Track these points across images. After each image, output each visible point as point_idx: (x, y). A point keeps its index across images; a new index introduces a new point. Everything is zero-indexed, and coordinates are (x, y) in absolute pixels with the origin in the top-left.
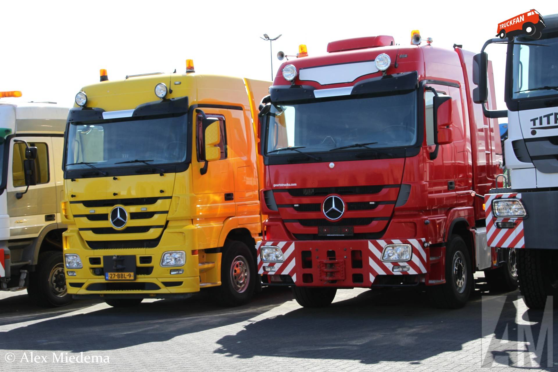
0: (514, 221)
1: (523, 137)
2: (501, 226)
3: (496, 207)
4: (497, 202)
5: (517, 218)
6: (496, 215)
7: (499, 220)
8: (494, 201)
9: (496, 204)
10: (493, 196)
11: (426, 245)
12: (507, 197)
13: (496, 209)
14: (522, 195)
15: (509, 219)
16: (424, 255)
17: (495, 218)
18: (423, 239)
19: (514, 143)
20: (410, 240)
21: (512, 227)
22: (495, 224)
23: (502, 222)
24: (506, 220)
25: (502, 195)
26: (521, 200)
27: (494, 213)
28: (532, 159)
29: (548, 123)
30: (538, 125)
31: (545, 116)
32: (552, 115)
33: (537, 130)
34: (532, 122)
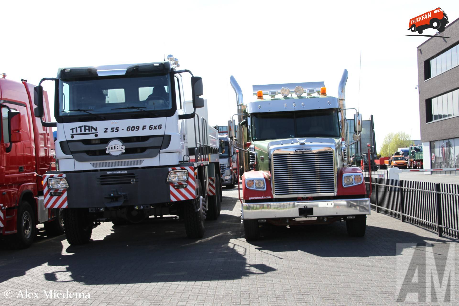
0: (61, 191)
1: (66, 139)
2: (53, 195)
3: (50, 183)
4: (51, 180)
5: (63, 190)
6: (50, 188)
7: (52, 191)
8: (49, 179)
9: (50, 181)
10: (48, 175)
11: (4, 208)
12: (57, 176)
13: (50, 184)
14: (66, 175)
15: (58, 190)
16: (2, 215)
17: (49, 189)
18: (2, 205)
19: (61, 143)
21: (60, 195)
22: (50, 193)
23: (54, 192)
24: (56, 190)
25: (54, 175)
26: (65, 178)
27: (48, 187)
28: (72, 153)
29: (81, 131)
30: (75, 132)
31: (79, 127)
32: (83, 126)
33: (74, 135)
34: (71, 130)
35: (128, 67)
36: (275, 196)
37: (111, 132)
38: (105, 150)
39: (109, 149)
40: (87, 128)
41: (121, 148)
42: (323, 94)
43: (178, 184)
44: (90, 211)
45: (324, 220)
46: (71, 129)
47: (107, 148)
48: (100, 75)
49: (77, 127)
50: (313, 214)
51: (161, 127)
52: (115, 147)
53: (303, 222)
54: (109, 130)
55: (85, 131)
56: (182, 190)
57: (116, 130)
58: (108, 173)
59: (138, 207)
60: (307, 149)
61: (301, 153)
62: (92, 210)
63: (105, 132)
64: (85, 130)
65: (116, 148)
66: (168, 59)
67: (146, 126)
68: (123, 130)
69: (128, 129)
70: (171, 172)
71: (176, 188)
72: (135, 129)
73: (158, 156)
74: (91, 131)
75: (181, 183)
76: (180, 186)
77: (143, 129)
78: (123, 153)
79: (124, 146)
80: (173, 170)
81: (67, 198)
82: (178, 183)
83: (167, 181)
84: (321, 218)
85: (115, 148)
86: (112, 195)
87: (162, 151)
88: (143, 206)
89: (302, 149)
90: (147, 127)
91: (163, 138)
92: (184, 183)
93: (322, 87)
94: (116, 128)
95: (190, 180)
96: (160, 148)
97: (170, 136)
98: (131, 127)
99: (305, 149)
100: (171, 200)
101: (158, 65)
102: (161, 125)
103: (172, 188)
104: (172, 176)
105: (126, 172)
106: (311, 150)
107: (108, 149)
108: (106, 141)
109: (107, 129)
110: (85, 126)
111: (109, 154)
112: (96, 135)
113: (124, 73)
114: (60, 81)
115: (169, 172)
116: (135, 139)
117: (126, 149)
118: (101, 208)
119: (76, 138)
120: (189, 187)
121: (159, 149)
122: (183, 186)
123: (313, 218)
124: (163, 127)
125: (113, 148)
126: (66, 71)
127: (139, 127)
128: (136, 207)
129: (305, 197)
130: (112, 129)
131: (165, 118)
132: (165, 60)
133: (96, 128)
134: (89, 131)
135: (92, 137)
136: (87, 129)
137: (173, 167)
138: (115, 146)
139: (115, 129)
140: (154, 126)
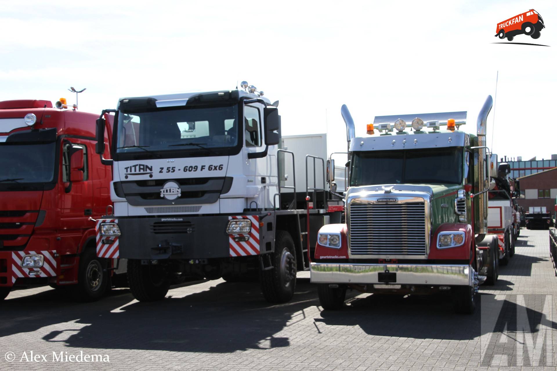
0: (113, 239)
1: (120, 179)
2: (105, 242)
3: (102, 229)
4: (104, 225)
5: (114, 237)
6: (102, 234)
7: (104, 238)
8: (102, 224)
9: (103, 227)
10: (101, 220)
11: (56, 255)
12: (109, 222)
13: (102, 230)
14: (119, 221)
15: (109, 237)
16: (54, 263)
17: (101, 236)
18: (54, 251)
19: (115, 184)
20: (43, 252)
21: (112, 243)
22: (101, 241)
23: (106, 240)
24: (108, 238)
25: (106, 220)
26: (118, 224)
27: (101, 233)
28: (126, 195)
29: (135, 171)
30: (129, 172)
31: (133, 166)
32: (137, 165)
33: (129, 176)
34: (126, 170)
35: (190, 96)
36: (351, 257)
37: (167, 172)
38: (159, 194)
39: (164, 192)
40: (142, 167)
41: (176, 191)
42: (449, 128)
43: (238, 236)
44: (142, 263)
45: (412, 289)
46: (125, 168)
47: (162, 190)
48: (158, 106)
49: (132, 165)
50: (396, 281)
51: (222, 168)
52: (170, 190)
53: (395, 291)
54: (165, 170)
55: (140, 171)
56: (243, 244)
57: (172, 171)
58: (163, 220)
59: (193, 261)
60: (392, 199)
61: (385, 203)
62: (144, 262)
63: (161, 172)
64: (140, 169)
65: (172, 191)
66: (242, 86)
67: (204, 166)
68: (179, 170)
69: (185, 170)
70: (231, 222)
71: (236, 240)
72: (193, 169)
73: (218, 201)
74: (146, 171)
75: (242, 235)
76: (242, 239)
77: (201, 170)
78: (178, 198)
79: (180, 189)
80: (233, 219)
81: (119, 248)
82: (239, 234)
83: (227, 232)
84: (408, 287)
85: (170, 192)
86: (160, 245)
87: (222, 196)
88: (199, 261)
89: (386, 199)
90: (207, 168)
91: (223, 180)
92: (246, 236)
93: (449, 119)
94: (173, 168)
95: (254, 232)
96: (221, 192)
97: (231, 179)
98: (188, 167)
99: (390, 199)
100: (231, 255)
101: (223, 93)
102: (222, 165)
103: (231, 241)
104: (233, 226)
105: (181, 219)
106: (397, 200)
107: (162, 192)
108: (161, 183)
109: (162, 169)
110: (140, 165)
111: (164, 198)
112: (151, 176)
113: (184, 104)
114: (120, 113)
115: (229, 221)
116: (194, 181)
117: (182, 193)
118: (153, 260)
119: (131, 178)
120: (251, 240)
121: (219, 194)
122: (245, 239)
123: (397, 286)
124: (224, 167)
125: (169, 191)
126: (124, 102)
127: (197, 167)
128: (191, 260)
129: (388, 259)
130: (167, 169)
131: (227, 157)
132: (237, 88)
133: (151, 167)
134: (144, 171)
135: (146, 177)
136: (142, 169)
137: (234, 215)
138: (170, 188)
139: (171, 169)
140: (215, 166)
